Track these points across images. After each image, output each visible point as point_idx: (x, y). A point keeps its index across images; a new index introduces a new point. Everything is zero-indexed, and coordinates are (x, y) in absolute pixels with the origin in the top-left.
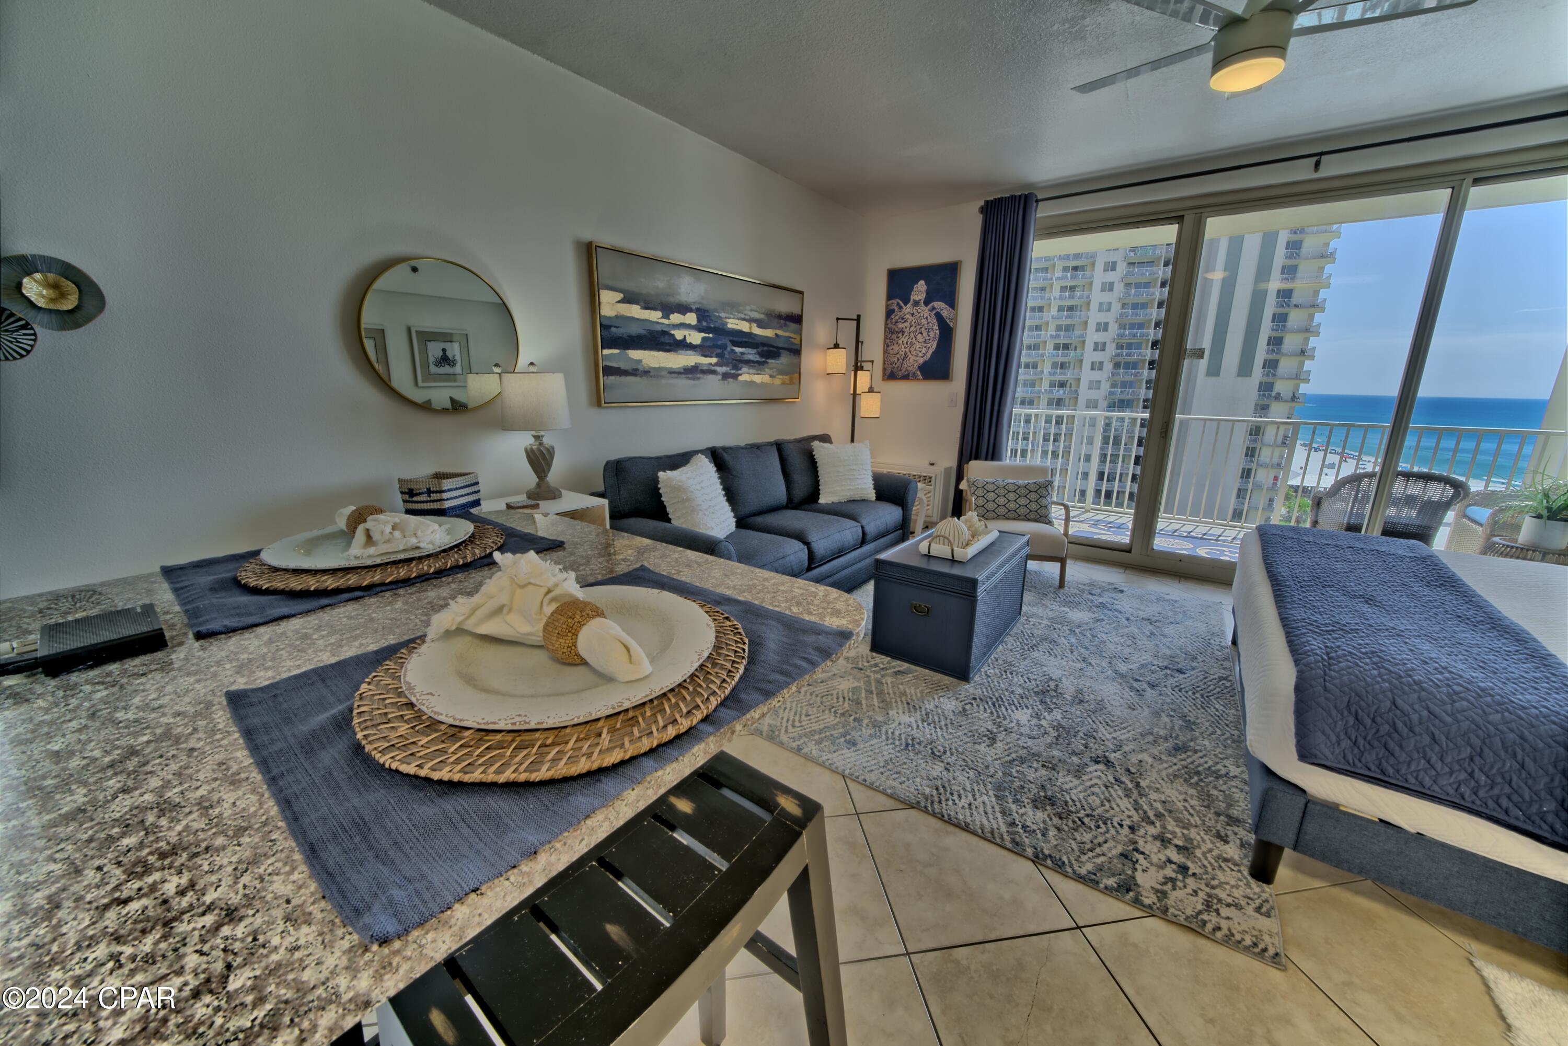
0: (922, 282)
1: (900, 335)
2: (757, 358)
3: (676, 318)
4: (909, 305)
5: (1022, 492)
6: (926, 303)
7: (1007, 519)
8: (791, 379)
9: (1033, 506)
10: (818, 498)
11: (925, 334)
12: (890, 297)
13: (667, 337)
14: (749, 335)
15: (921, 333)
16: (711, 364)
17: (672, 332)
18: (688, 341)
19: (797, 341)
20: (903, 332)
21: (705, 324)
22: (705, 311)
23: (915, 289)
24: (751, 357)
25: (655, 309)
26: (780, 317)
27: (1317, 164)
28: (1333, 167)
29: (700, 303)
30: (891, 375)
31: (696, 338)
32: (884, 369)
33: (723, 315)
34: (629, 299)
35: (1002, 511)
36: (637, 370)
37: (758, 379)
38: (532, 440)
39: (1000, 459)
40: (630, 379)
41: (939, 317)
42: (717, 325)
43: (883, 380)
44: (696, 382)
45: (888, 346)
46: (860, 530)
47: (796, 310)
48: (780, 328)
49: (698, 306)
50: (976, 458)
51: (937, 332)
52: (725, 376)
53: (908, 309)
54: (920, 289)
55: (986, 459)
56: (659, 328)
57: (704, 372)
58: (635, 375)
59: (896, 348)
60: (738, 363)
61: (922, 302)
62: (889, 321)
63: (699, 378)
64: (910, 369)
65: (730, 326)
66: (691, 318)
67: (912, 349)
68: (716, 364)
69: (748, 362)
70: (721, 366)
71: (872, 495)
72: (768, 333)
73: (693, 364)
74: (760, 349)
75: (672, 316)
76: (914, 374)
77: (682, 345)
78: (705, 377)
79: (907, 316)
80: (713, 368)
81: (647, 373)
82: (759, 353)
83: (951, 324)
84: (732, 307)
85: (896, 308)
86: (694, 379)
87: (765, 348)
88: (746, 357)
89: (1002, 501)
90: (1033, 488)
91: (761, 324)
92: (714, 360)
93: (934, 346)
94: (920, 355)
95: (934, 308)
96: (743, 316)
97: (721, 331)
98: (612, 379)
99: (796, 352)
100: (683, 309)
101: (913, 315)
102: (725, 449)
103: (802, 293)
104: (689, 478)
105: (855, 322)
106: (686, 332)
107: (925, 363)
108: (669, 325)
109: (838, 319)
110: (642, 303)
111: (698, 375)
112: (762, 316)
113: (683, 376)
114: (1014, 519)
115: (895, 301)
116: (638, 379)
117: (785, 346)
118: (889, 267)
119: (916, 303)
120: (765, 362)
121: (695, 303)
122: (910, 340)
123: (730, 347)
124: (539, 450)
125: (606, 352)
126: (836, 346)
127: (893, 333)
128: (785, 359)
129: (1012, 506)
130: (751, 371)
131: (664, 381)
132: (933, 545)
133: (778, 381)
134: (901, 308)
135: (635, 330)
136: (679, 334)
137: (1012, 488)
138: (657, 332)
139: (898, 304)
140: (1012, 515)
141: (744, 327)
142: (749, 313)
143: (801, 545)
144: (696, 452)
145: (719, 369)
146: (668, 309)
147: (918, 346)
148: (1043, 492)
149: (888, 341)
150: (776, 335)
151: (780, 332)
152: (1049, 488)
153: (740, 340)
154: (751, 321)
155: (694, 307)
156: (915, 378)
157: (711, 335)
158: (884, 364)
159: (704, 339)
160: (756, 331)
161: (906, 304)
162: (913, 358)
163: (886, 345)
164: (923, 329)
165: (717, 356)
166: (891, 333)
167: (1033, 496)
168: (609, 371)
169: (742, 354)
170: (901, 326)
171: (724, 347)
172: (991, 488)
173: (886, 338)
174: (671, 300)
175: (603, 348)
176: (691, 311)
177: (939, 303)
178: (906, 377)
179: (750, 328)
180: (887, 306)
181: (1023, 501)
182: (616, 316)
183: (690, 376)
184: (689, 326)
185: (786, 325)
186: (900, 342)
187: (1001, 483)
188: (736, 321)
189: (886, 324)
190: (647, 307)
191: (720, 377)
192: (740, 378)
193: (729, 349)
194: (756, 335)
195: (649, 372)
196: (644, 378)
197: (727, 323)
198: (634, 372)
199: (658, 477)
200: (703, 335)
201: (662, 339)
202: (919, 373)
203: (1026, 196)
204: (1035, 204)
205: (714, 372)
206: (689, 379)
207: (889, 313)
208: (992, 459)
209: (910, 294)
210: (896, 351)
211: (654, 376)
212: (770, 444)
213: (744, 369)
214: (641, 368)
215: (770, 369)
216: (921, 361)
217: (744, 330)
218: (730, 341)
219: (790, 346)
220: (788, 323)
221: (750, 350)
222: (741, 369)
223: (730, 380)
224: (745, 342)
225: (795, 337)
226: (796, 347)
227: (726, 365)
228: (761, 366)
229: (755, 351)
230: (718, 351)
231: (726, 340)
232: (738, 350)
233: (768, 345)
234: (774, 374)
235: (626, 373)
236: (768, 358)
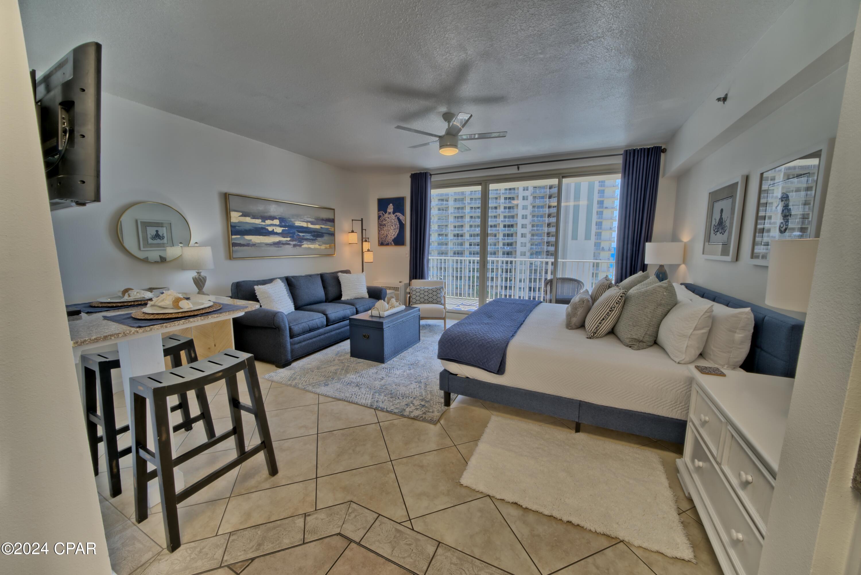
0: (391, 205)
1: (384, 226)
2: (312, 238)
3: (268, 222)
4: (387, 214)
5: (430, 292)
6: (394, 213)
7: (425, 303)
8: (330, 246)
9: (435, 297)
10: (341, 298)
11: (394, 226)
12: (379, 210)
13: (264, 230)
14: (307, 228)
15: (392, 226)
16: (287, 241)
17: (267, 228)
18: (275, 231)
19: (332, 230)
20: (385, 225)
21: (283, 224)
22: (283, 218)
23: (389, 207)
24: (308, 237)
25: (258, 218)
26: (322, 220)
27: (518, 168)
28: (524, 169)
29: (280, 215)
30: (382, 244)
31: (279, 230)
32: (379, 241)
33: (293, 220)
34: (245, 215)
35: (422, 300)
36: (249, 244)
37: (312, 246)
38: (196, 274)
39: (425, 279)
40: (245, 248)
41: (399, 219)
42: (290, 224)
43: (379, 246)
45: (380, 231)
46: (355, 309)
47: (331, 217)
48: (323, 224)
49: (280, 217)
50: (416, 278)
51: (399, 225)
52: (295, 246)
53: (386, 215)
54: (390, 208)
55: (419, 279)
56: (260, 226)
57: (283, 244)
58: (249, 246)
59: (383, 232)
60: (301, 240)
61: (392, 213)
62: (379, 221)
63: (281, 247)
64: (389, 241)
65: (296, 224)
66: (277, 222)
67: (389, 233)
68: (290, 241)
69: (307, 240)
70: (293, 241)
71: (367, 296)
72: (317, 227)
73: (278, 241)
74: (313, 234)
75: (266, 221)
76: (391, 243)
77: (273, 233)
78: (284, 246)
79: (386, 218)
80: (288, 242)
81: (254, 245)
82: (312, 236)
83: (403, 222)
84: (298, 216)
85: (382, 215)
86: (278, 247)
87: (316, 233)
88: (305, 237)
89: (422, 296)
90: (435, 290)
91: (312, 223)
92: (289, 239)
93: (398, 231)
94: (393, 235)
95: (396, 216)
96: (303, 220)
97: (292, 227)
98: (236, 248)
99: (333, 234)
100: (272, 218)
101: (389, 218)
102: (293, 277)
103: (334, 209)
104: (269, 288)
105: (361, 221)
106: (274, 228)
107: (395, 238)
108: (265, 225)
109: (352, 220)
110: (251, 216)
111: (281, 246)
112: (313, 220)
113: (273, 246)
114: (428, 303)
115: (381, 212)
116: (250, 247)
117: (326, 232)
118: (378, 198)
119: (390, 213)
120: (315, 240)
121: (278, 215)
122: (388, 229)
123: (297, 233)
124: (199, 278)
125: (234, 237)
126: (353, 232)
127: (381, 226)
128: (326, 238)
129: (426, 298)
130: (309, 243)
131: (263, 248)
132: (373, 311)
133: (323, 247)
134: (384, 215)
135: (248, 227)
136: (270, 229)
137: (426, 290)
138: (259, 228)
139: (382, 213)
140: (426, 301)
141: (304, 225)
142: (307, 219)
143: (323, 315)
144: (277, 278)
145: (291, 243)
146: (264, 218)
147: (391, 231)
148: (439, 291)
149: (379, 229)
150: (321, 227)
151: (323, 226)
152: (442, 290)
153: (302, 230)
154: (307, 222)
155: (277, 217)
156: (391, 244)
157: (287, 229)
158: (378, 239)
159: (283, 230)
160: (310, 226)
161: (386, 213)
162: (390, 236)
163: (379, 231)
164: (393, 224)
165: (290, 237)
166: (381, 225)
167: (435, 293)
168: (235, 245)
169: (303, 236)
170: (384, 222)
171: (294, 233)
172: (418, 290)
173: (378, 227)
174: (266, 214)
175: (232, 235)
176: (276, 219)
177: (399, 213)
178: (388, 244)
179: (307, 225)
180: (378, 214)
181: (430, 295)
182: (239, 222)
183: (277, 246)
184: (275, 225)
185: (326, 223)
186: (384, 229)
187: (422, 289)
188: (300, 222)
189: (378, 222)
190: (254, 217)
191: (292, 246)
192: (303, 246)
193: (296, 234)
194: (310, 228)
195: (255, 245)
196: (253, 247)
197: (295, 223)
198: (248, 245)
199: (254, 288)
200: (283, 228)
201: (262, 231)
202: (393, 243)
203: (426, 173)
204: (430, 176)
205: (289, 244)
206: (276, 247)
207: (379, 217)
208: (422, 279)
209: (387, 209)
210: (383, 233)
211: (258, 246)
212: (318, 275)
213: (305, 243)
214: (251, 243)
215: (319, 242)
216: (393, 237)
217: (304, 226)
218: (297, 231)
219: (329, 232)
220: (327, 222)
221: (307, 234)
222: (303, 243)
223: (297, 247)
224: (305, 231)
225: (331, 228)
226: (332, 232)
227: (295, 241)
228: (314, 241)
229: (310, 234)
230: (291, 235)
231: (295, 230)
232: (301, 234)
233: (317, 232)
234: (321, 244)
235: (243, 245)
236: (317, 237)
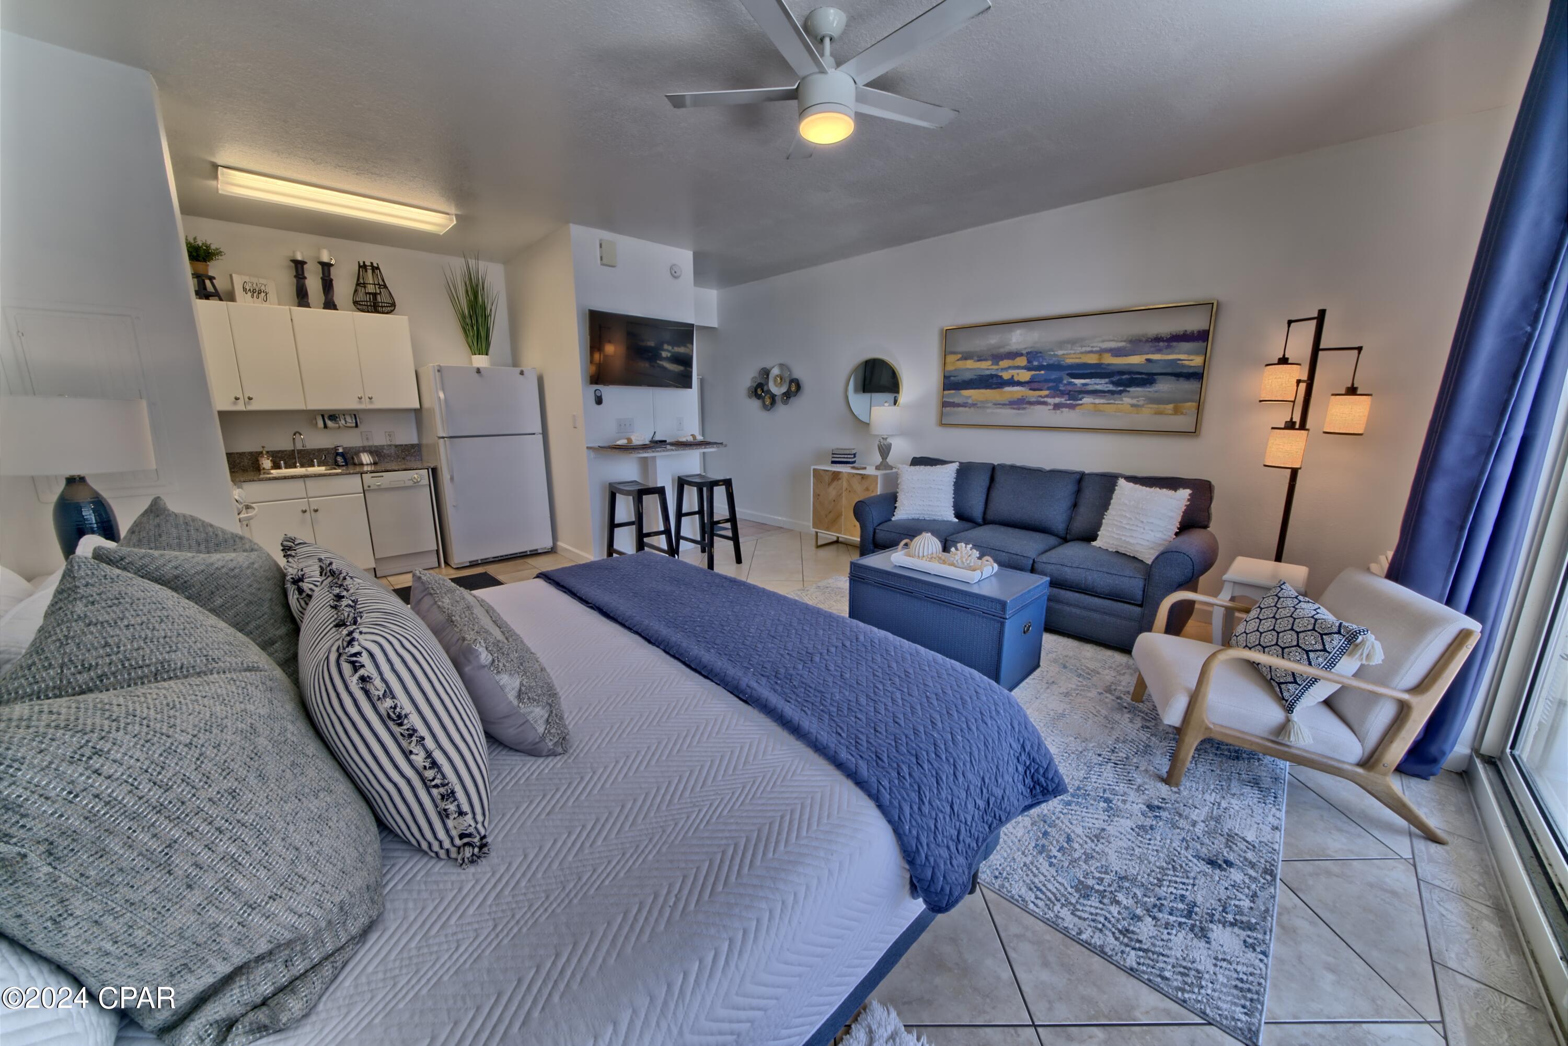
2: (1111, 387)
3: (1004, 363)
8: (1181, 409)
13: (995, 378)
14: (1100, 365)
16: (1041, 396)
17: (1001, 374)
18: (1016, 379)
19: (1197, 362)
21: (1036, 363)
22: (1037, 353)
24: (1099, 387)
25: (986, 360)
26: (1158, 339)
29: (1030, 348)
31: (1025, 376)
33: (1062, 352)
36: (968, 403)
37: (1109, 408)
40: (961, 409)
42: (1051, 362)
44: (1020, 411)
47: (1197, 326)
48: (1159, 351)
49: (1028, 350)
52: (1057, 407)
56: (988, 372)
57: (1031, 403)
60: (1075, 395)
63: (1024, 409)
65: (1067, 361)
66: (1022, 361)
68: (1047, 396)
69: (1095, 393)
70: (1054, 397)
72: (1136, 360)
73: (1020, 397)
74: (1115, 379)
75: (1001, 363)
77: (1012, 382)
78: (1032, 407)
80: (1042, 400)
81: (974, 405)
82: (1113, 383)
87: (1124, 377)
88: (1090, 388)
91: (1117, 352)
92: (1046, 392)
96: (1089, 349)
97: (1056, 367)
98: (948, 409)
99: (1197, 375)
100: (1013, 355)
103: (1216, 305)
105: (1314, 322)
106: (1014, 373)
108: (998, 369)
109: (1282, 323)
110: (976, 358)
111: (1024, 406)
112: (1123, 344)
113: (1007, 406)
116: (967, 409)
117: (1170, 370)
120: (1120, 392)
121: (1025, 348)
123: (1067, 380)
125: (946, 392)
126: (1283, 361)
128: (1166, 387)
130: (1099, 401)
131: (989, 411)
133: (1146, 411)
135: (968, 376)
136: (1006, 376)
138: (988, 375)
141: (1092, 358)
142: (1101, 345)
145: (1049, 400)
146: (997, 358)
150: (1148, 360)
151: (1156, 357)
153: (1083, 372)
154: (1102, 352)
155: (1024, 352)
157: (1042, 372)
159: (1032, 376)
160: (1109, 360)
165: (1048, 389)
168: (947, 404)
169: (1086, 384)
171: (1060, 380)
174: (1002, 350)
175: (944, 390)
176: (1021, 355)
179: (1102, 359)
182: (955, 370)
183: (1016, 406)
184: (1018, 368)
185: (1168, 347)
190: (980, 358)
191: (1051, 407)
192: (1080, 406)
193: (1065, 382)
194: (1109, 365)
195: (977, 404)
196: (972, 409)
197: (1065, 359)
198: (964, 405)
200: (1033, 373)
205: (1045, 403)
211: (981, 407)
213: (1086, 399)
215: (1132, 398)
217: (1090, 362)
218: (1068, 374)
219: (1178, 370)
220: (1174, 344)
221: (1098, 381)
222: (1081, 400)
223: (1064, 410)
224: (1091, 373)
225: (1191, 357)
226: (1191, 371)
227: (1062, 394)
228: (1116, 396)
229: (1107, 380)
230: (1051, 384)
231: (1063, 374)
232: (1078, 382)
233: (1130, 373)
234: (1141, 403)
235: (958, 405)
236: (1130, 386)
